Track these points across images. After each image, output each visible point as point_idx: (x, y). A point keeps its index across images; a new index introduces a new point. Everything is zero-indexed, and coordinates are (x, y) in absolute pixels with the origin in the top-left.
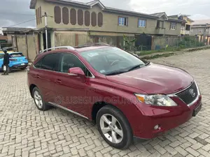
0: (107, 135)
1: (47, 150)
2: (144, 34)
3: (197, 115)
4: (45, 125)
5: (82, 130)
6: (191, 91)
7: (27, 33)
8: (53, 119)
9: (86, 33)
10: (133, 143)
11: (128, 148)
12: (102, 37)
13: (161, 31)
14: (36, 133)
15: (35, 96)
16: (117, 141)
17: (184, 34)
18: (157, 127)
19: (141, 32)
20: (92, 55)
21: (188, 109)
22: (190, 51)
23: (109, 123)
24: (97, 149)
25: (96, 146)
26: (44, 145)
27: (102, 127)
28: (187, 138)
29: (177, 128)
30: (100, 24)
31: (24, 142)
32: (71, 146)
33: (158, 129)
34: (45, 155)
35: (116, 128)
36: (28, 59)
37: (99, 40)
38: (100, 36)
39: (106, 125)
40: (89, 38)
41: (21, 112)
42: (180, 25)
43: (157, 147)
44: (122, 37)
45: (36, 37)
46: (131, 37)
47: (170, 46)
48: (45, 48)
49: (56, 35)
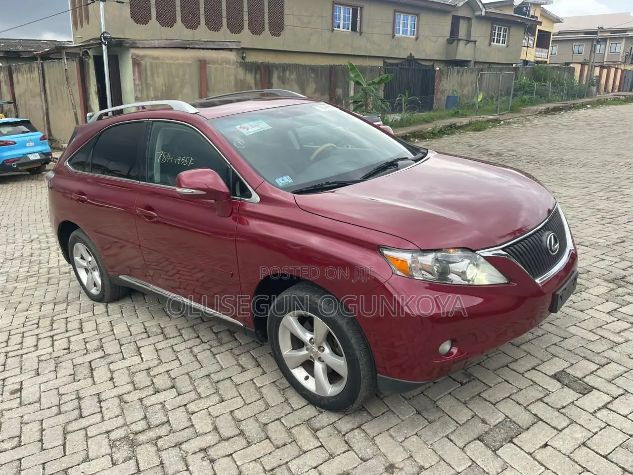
0: (300, 374)
1: (120, 421)
2: (411, 60)
3: (563, 309)
4: (111, 347)
5: (226, 360)
6: (549, 238)
7: (45, 57)
8: (137, 329)
9: (232, 56)
10: (376, 394)
11: (362, 409)
12: (284, 68)
13: (463, 52)
14: (84, 371)
15: (77, 259)
16: (331, 390)
17: (531, 58)
18: (446, 347)
19: (404, 55)
20: (251, 129)
21: (539, 292)
22: (547, 112)
23: (306, 336)
24: (272, 414)
25: (268, 407)
26: (111, 407)
27: (286, 350)
28: (533, 375)
29: (506, 347)
30: (277, 28)
31: (49, 399)
32: (192, 407)
33: (450, 353)
34: (113, 436)
35: (327, 350)
36: (50, 138)
37: (275, 79)
38: (276, 66)
39: (298, 344)
40: (241, 72)
41: (35, 308)
42: (521, 32)
43: (447, 403)
44: (345, 71)
45: (73, 67)
46: (372, 69)
47: (489, 98)
48: (103, 105)
49: (136, 63)
